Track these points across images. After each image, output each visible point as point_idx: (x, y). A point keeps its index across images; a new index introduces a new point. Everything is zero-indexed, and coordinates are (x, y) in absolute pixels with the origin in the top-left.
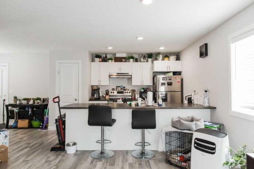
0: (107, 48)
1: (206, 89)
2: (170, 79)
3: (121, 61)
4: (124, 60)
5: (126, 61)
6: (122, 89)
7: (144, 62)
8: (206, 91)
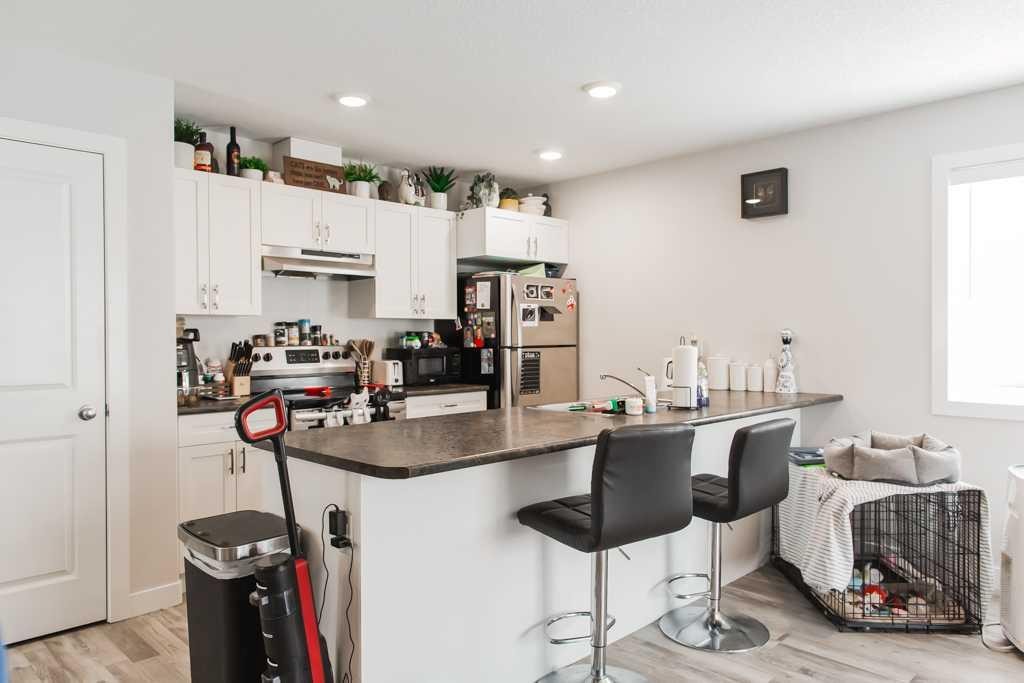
0: (334, 97)
1: (789, 334)
2: (548, 295)
3: (322, 186)
4: (333, 182)
5: (342, 190)
6: (302, 337)
7: (416, 204)
8: (786, 342)
